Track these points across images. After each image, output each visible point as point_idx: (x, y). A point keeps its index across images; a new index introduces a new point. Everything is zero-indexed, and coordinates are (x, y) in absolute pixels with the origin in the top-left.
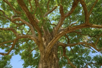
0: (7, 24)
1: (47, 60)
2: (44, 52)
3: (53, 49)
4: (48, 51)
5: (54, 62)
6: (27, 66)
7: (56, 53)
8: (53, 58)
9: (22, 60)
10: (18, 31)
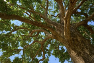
0: (32, 40)
1: (74, 47)
2: (66, 41)
3: (73, 33)
4: (69, 38)
5: (83, 45)
6: (64, 61)
7: (78, 35)
8: (79, 42)
9: (57, 58)
10: (39, 40)
